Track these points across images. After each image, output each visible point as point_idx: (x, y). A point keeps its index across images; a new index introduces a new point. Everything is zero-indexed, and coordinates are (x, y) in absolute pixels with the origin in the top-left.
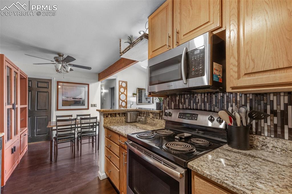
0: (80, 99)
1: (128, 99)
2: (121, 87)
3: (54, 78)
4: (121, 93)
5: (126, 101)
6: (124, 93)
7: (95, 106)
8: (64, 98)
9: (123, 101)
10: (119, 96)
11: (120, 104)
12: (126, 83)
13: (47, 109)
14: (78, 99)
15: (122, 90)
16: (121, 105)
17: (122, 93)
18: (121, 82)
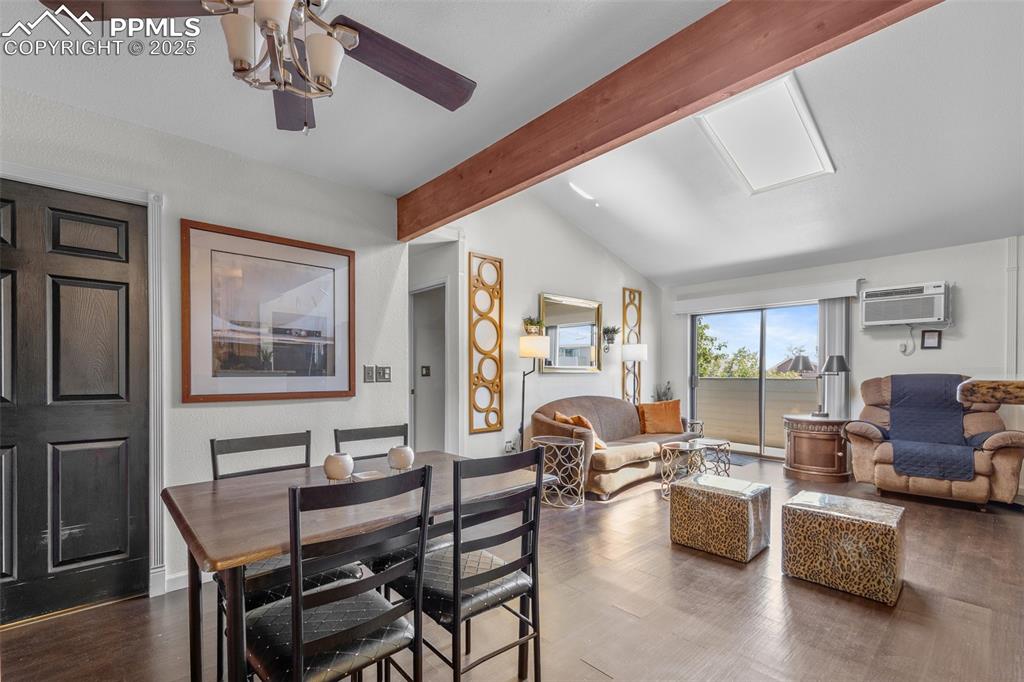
0: (310, 334)
1: (505, 348)
2: (476, 284)
3: (158, 199)
4: (476, 316)
5: (496, 354)
6: (491, 315)
7: (380, 375)
8: (223, 326)
9: (486, 355)
10: (472, 326)
11: (475, 371)
12: (498, 265)
13: (123, 394)
14: (300, 336)
15: (482, 300)
16: (480, 376)
17: (483, 316)
18: (476, 262)
